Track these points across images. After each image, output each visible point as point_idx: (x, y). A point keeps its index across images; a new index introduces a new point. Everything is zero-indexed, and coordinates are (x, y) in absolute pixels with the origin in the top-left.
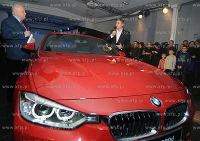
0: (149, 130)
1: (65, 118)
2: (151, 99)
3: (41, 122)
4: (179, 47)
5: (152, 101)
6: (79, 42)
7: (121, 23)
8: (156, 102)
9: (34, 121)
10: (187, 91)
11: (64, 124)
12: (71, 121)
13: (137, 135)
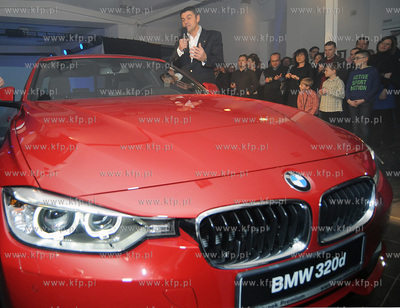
0: (288, 243)
1: (103, 233)
2: (286, 176)
3: (56, 245)
4: (348, 55)
5: (289, 180)
6: (109, 72)
7: (194, 16)
8: (298, 180)
9: (40, 243)
10: (372, 153)
11: (103, 245)
12: (117, 238)
13: (262, 255)
